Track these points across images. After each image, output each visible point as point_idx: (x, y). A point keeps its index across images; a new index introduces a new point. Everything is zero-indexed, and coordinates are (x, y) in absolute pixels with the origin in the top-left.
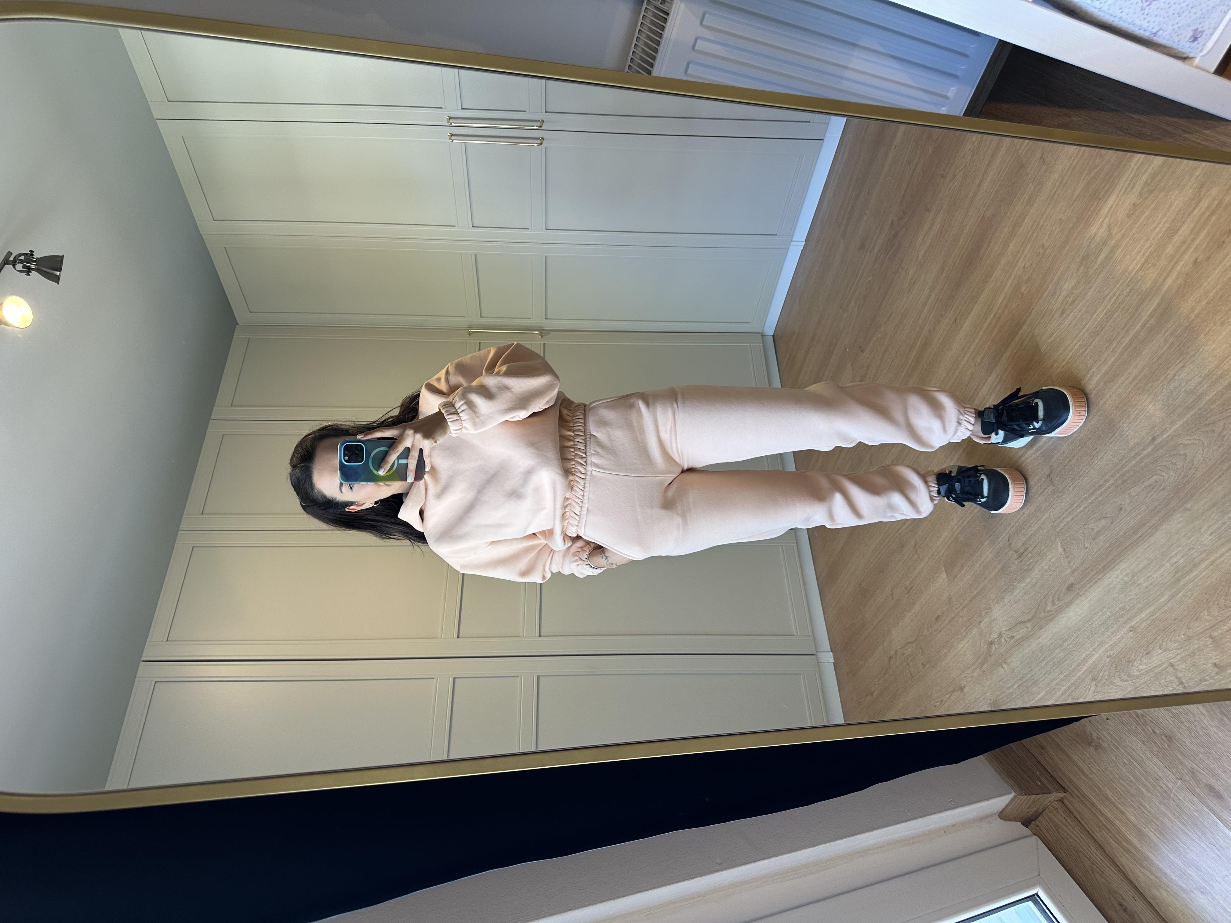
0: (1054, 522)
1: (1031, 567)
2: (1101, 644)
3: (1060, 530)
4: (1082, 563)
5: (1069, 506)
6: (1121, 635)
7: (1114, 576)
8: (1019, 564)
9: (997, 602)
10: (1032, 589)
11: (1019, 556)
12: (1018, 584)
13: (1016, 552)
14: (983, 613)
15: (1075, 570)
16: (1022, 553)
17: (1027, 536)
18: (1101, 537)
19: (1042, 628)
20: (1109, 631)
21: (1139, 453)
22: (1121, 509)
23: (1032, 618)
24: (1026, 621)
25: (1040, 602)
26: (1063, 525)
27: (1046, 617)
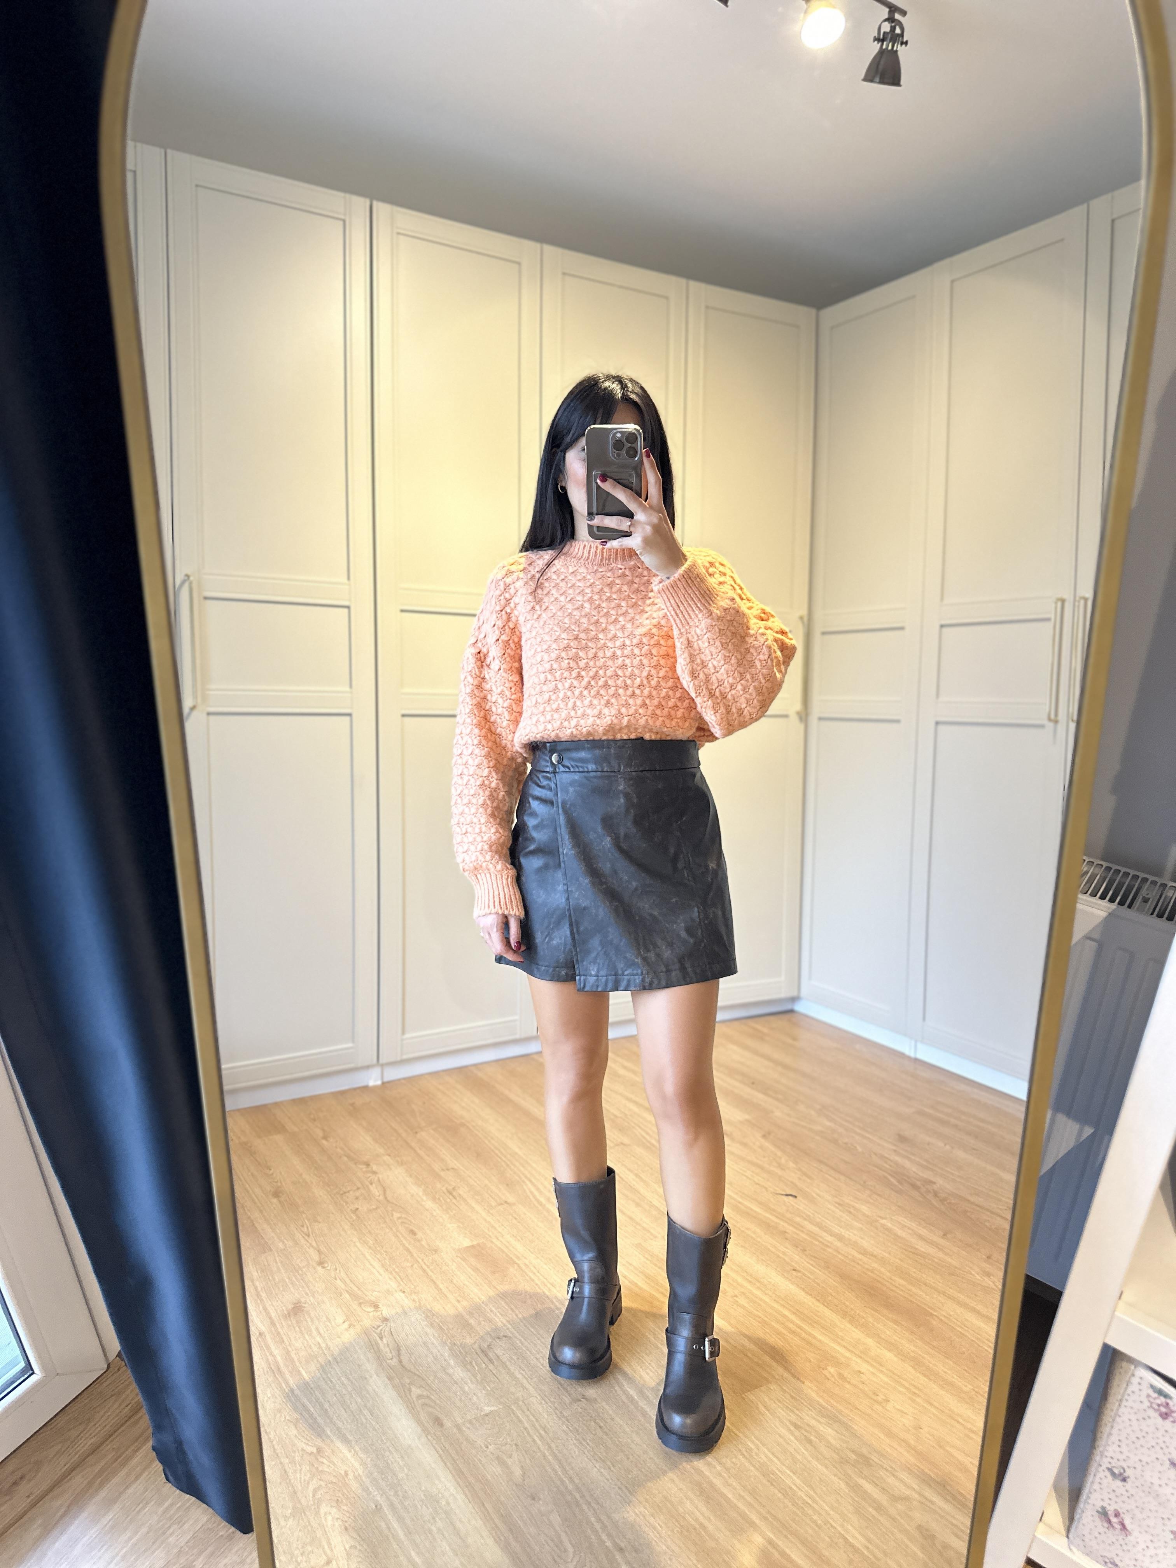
0: (523, 1402)
1: (468, 1367)
3: (513, 1411)
4: (467, 1440)
5: (543, 1426)
7: (448, 1485)
8: (472, 1349)
9: (427, 1316)
10: (440, 1367)
11: (483, 1351)
12: (447, 1348)
13: (488, 1346)
14: (414, 1296)
15: (459, 1429)
16: (486, 1355)
17: (508, 1363)
18: (499, 1469)
19: (389, 1379)
20: (379, 1476)
21: (604, 1527)
22: (534, 1499)
23: (403, 1367)
24: (399, 1358)
25: (423, 1379)
26: (519, 1415)
27: (403, 1384)
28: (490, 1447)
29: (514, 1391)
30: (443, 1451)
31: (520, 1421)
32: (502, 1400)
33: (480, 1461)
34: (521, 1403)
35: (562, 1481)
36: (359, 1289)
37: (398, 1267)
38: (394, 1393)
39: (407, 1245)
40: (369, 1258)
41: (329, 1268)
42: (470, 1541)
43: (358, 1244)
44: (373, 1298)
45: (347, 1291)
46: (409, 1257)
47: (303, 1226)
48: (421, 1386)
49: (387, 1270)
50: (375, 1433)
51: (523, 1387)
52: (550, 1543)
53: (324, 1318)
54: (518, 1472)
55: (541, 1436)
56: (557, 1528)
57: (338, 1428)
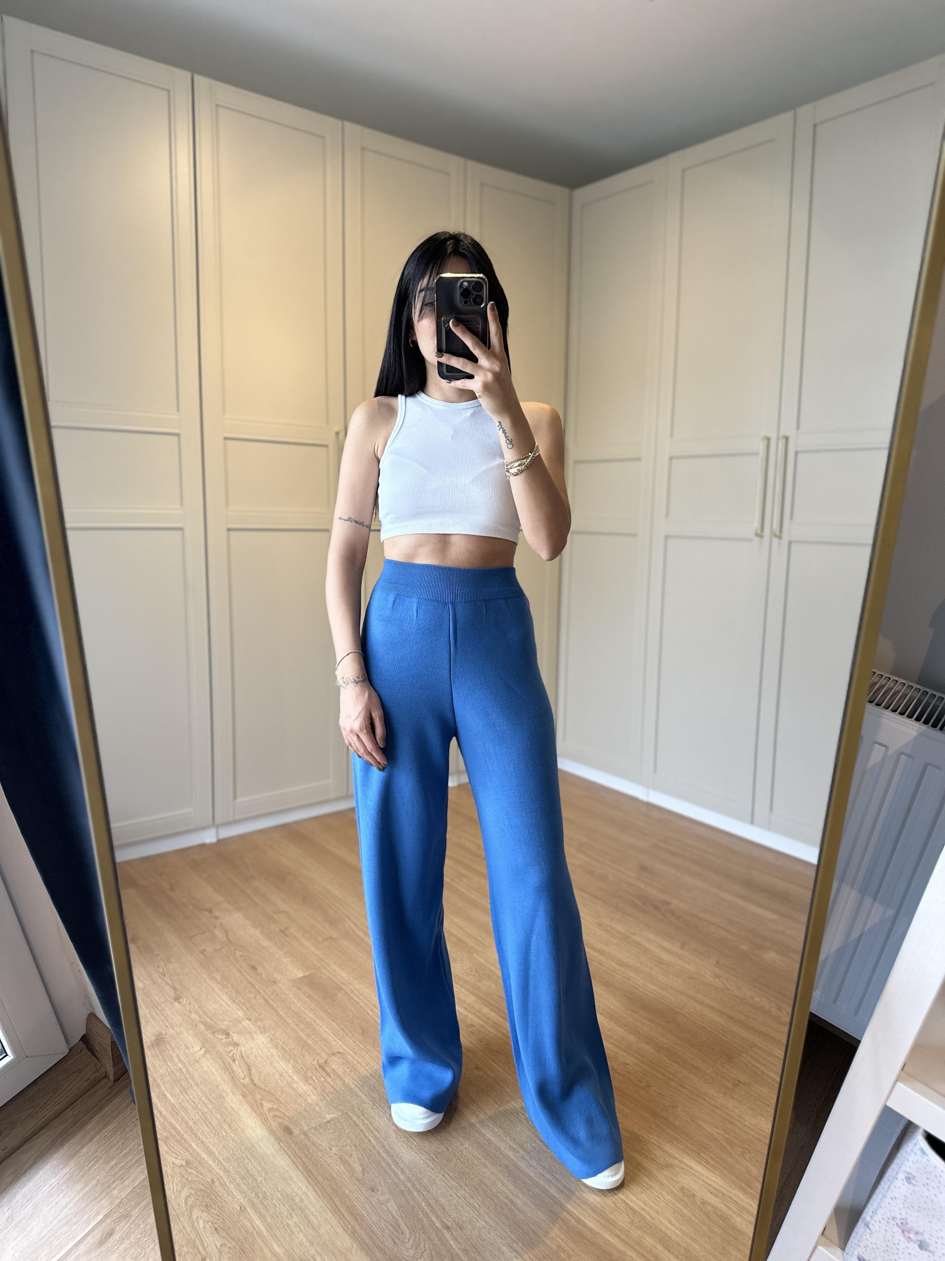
0: (358, 1109)
1: (310, 1081)
2: (227, 1171)
3: (349, 1116)
4: (313, 1144)
5: (378, 1128)
6: (236, 1195)
7: (300, 1184)
8: (312, 1067)
9: (271, 1040)
10: (286, 1082)
11: (321, 1067)
12: (290, 1065)
13: (326, 1062)
14: (259, 1023)
15: (307, 1136)
16: (324, 1070)
17: (342, 1076)
18: (342, 1167)
19: (244, 1097)
20: (241, 1181)
21: (433, 1210)
22: (373, 1191)
23: (255, 1084)
24: (251, 1077)
25: (272, 1094)
26: (356, 1120)
27: (255, 1100)
28: (333, 1149)
29: (350, 1099)
30: (294, 1156)
31: (357, 1125)
32: (340, 1108)
33: (326, 1161)
34: (356, 1109)
35: (395, 1174)
36: (212, 1020)
37: (243, 998)
38: (249, 1109)
39: (250, 979)
40: (218, 992)
41: (184, 1003)
42: (322, 1231)
43: (208, 980)
44: (223, 1027)
45: (201, 1022)
46: (252, 989)
47: (158, 967)
48: (271, 1101)
49: (234, 1001)
50: (234, 1144)
51: (357, 1095)
52: (390, 1227)
53: (184, 1047)
54: (358, 1169)
55: (375, 1137)
56: (394, 1214)
57: (203, 1142)
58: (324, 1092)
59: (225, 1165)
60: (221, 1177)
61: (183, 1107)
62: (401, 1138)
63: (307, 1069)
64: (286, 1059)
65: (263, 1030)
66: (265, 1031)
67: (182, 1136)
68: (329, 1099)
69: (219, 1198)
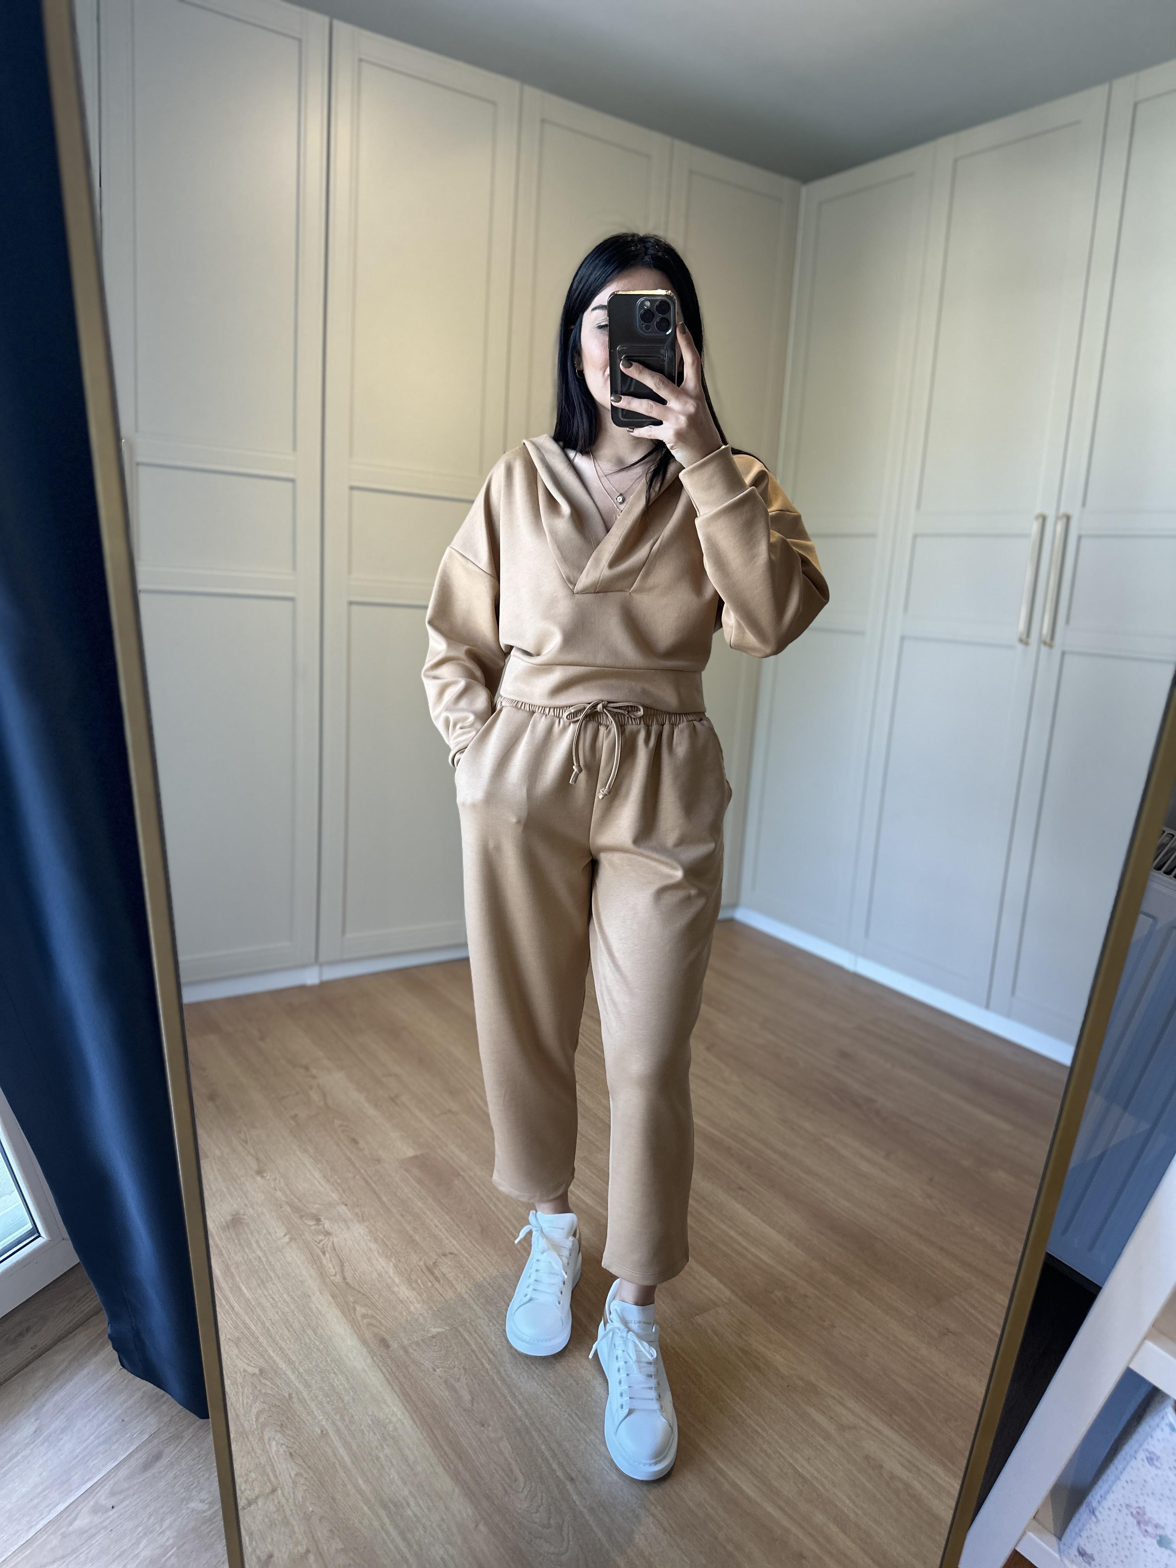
0: (471, 1324)
1: (415, 1286)
2: (308, 1386)
3: (459, 1331)
4: (414, 1362)
5: (491, 1348)
6: (318, 1415)
7: (395, 1409)
8: (418, 1267)
9: (371, 1231)
10: (385, 1284)
11: (428, 1269)
12: (392, 1264)
13: (434, 1263)
14: (357, 1210)
15: (406, 1352)
16: (432, 1273)
17: (454, 1282)
18: (447, 1393)
19: (333, 1297)
20: (324, 1399)
21: (554, 1456)
22: (483, 1425)
23: (347, 1284)
24: (343, 1274)
25: (367, 1298)
26: (467, 1337)
27: (347, 1303)
28: (437, 1370)
29: (461, 1311)
30: (390, 1374)
31: (468, 1344)
32: (449, 1322)
33: (427, 1384)
34: (468, 1325)
35: (512, 1407)
36: (300, 1200)
37: (339, 1178)
38: (339, 1313)
39: (349, 1154)
40: (310, 1168)
41: (268, 1178)
42: (419, 1469)
43: (298, 1153)
44: (314, 1211)
45: (287, 1202)
46: (351, 1168)
47: (240, 1132)
48: (366, 1305)
49: (328, 1181)
50: (319, 1354)
51: (470, 1307)
52: (500, 1472)
53: (265, 1231)
54: (467, 1397)
55: (489, 1360)
56: (507, 1456)
57: (281, 1348)
58: (430, 1300)
59: (307, 1378)
60: (300, 1392)
61: (260, 1303)
62: (520, 1364)
63: (412, 1271)
64: (386, 1256)
65: (362, 1219)
66: (363, 1220)
67: (257, 1338)
68: (436, 1309)
69: (298, 1419)
